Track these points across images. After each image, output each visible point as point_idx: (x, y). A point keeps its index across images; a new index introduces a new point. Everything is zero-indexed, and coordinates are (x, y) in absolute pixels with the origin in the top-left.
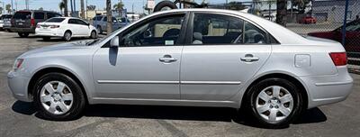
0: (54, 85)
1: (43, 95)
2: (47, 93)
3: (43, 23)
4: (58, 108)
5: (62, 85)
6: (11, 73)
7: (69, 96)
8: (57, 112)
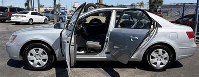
0: (36, 50)
1: (29, 56)
2: (31, 55)
3: (16, 14)
4: (39, 64)
5: (41, 50)
6: (8, 43)
7: (46, 57)
8: (38, 66)
